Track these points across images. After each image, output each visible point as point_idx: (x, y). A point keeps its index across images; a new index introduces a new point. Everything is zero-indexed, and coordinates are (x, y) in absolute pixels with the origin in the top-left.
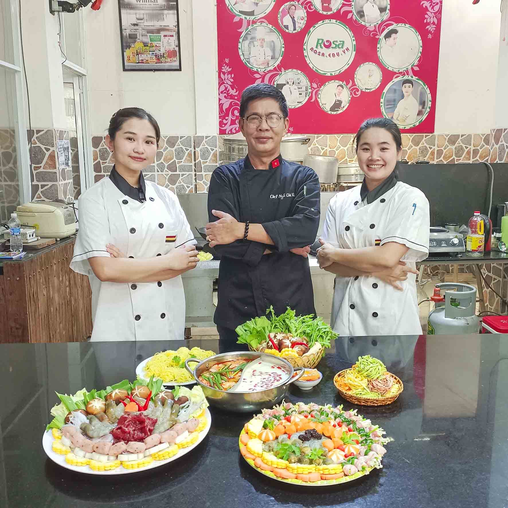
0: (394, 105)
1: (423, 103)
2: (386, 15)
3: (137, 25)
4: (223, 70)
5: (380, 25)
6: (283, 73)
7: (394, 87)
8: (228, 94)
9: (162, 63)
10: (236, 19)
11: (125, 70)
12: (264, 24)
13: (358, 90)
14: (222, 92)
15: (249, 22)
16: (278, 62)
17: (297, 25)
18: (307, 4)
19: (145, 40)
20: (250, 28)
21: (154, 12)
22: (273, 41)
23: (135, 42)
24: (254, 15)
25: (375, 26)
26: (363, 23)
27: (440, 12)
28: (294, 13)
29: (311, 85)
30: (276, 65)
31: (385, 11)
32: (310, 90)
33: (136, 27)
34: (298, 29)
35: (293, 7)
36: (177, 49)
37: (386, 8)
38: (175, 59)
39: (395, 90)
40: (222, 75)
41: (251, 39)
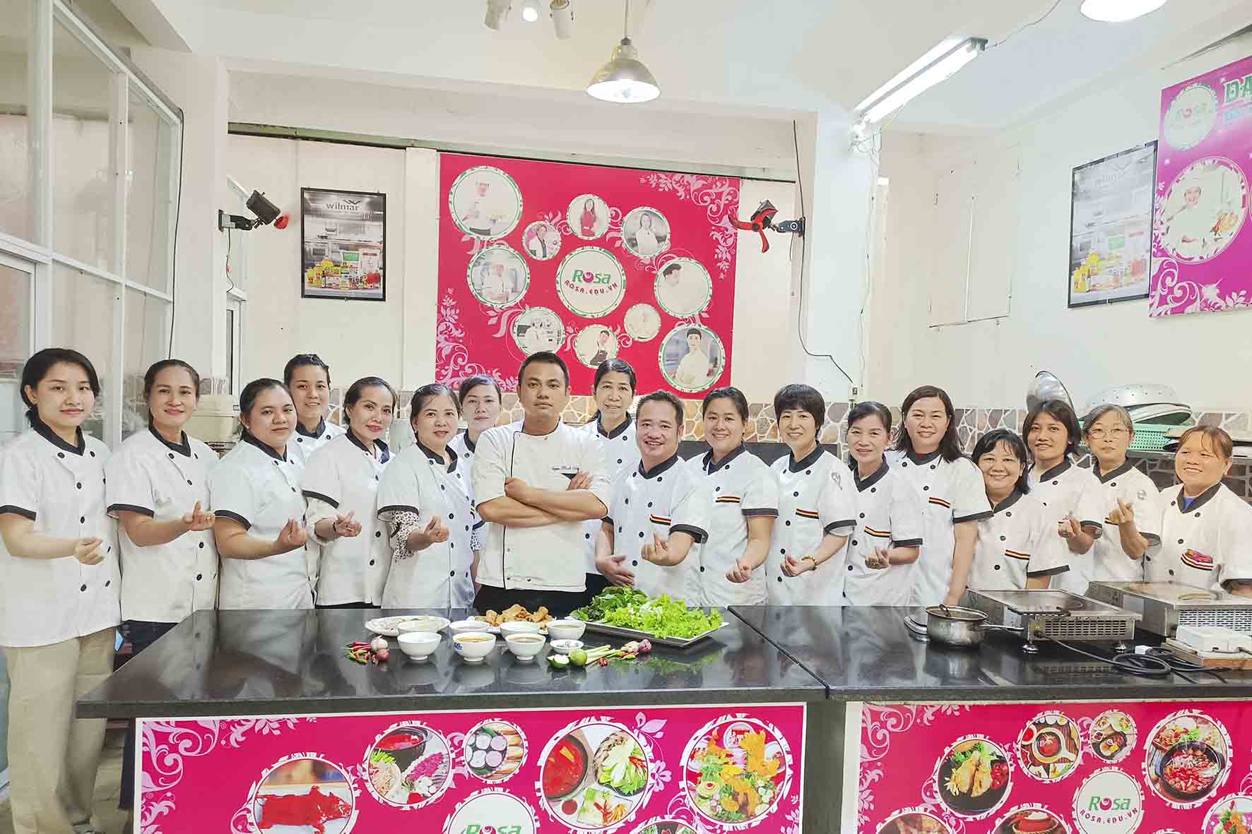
0: (677, 360)
1: (715, 361)
2: (666, 246)
3: (326, 237)
4: (444, 304)
5: (657, 258)
6: (528, 311)
7: (677, 338)
8: (450, 335)
9: (357, 289)
10: (465, 239)
11: (304, 296)
12: (502, 247)
13: (628, 339)
14: (441, 333)
15: (482, 242)
16: (521, 297)
17: (548, 250)
18: (561, 225)
19: (335, 257)
20: (484, 250)
21: (352, 222)
22: (514, 270)
23: (321, 260)
24: (489, 234)
25: (651, 259)
26: (636, 254)
27: (734, 246)
28: (543, 235)
29: (566, 329)
30: (518, 300)
31: (664, 240)
32: (564, 336)
33: (324, 241)
34: (549, 256)
35: (543, 228)
36: (381, 272)
37: (666, 237)
38: (378, 285)
39: (678, 342)
40: (443, 311)
41: (485, 264)
